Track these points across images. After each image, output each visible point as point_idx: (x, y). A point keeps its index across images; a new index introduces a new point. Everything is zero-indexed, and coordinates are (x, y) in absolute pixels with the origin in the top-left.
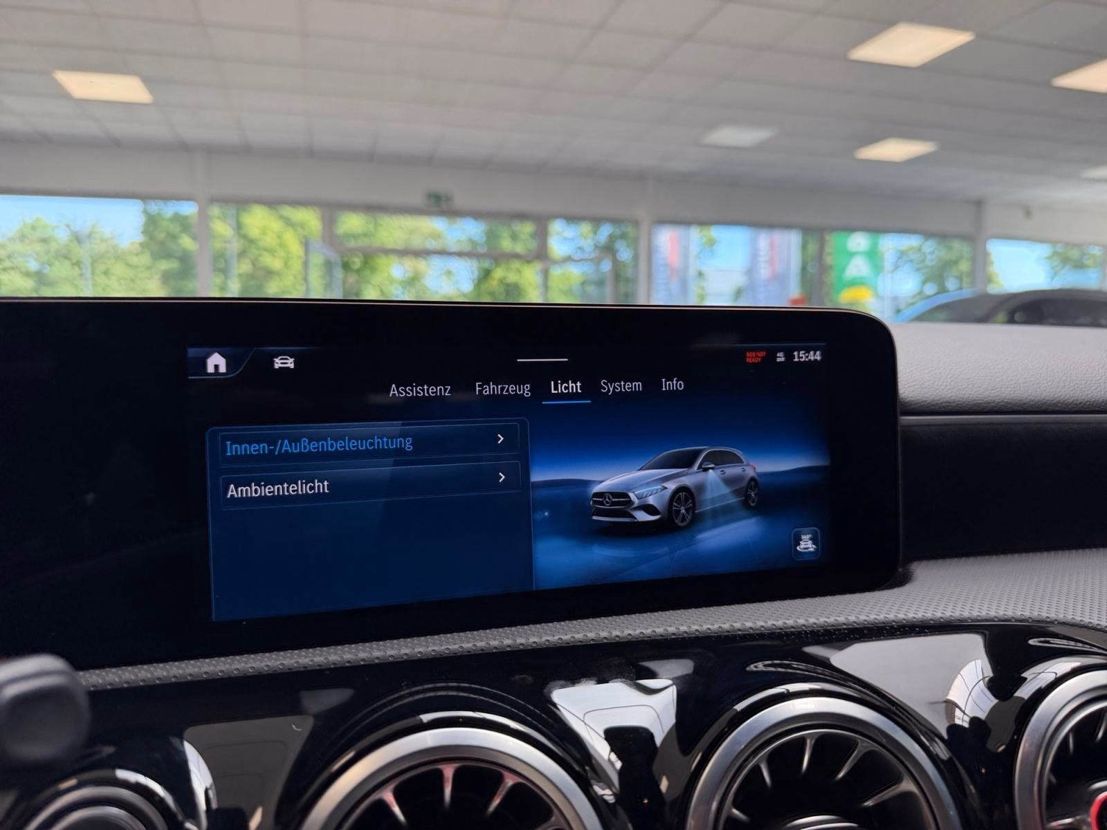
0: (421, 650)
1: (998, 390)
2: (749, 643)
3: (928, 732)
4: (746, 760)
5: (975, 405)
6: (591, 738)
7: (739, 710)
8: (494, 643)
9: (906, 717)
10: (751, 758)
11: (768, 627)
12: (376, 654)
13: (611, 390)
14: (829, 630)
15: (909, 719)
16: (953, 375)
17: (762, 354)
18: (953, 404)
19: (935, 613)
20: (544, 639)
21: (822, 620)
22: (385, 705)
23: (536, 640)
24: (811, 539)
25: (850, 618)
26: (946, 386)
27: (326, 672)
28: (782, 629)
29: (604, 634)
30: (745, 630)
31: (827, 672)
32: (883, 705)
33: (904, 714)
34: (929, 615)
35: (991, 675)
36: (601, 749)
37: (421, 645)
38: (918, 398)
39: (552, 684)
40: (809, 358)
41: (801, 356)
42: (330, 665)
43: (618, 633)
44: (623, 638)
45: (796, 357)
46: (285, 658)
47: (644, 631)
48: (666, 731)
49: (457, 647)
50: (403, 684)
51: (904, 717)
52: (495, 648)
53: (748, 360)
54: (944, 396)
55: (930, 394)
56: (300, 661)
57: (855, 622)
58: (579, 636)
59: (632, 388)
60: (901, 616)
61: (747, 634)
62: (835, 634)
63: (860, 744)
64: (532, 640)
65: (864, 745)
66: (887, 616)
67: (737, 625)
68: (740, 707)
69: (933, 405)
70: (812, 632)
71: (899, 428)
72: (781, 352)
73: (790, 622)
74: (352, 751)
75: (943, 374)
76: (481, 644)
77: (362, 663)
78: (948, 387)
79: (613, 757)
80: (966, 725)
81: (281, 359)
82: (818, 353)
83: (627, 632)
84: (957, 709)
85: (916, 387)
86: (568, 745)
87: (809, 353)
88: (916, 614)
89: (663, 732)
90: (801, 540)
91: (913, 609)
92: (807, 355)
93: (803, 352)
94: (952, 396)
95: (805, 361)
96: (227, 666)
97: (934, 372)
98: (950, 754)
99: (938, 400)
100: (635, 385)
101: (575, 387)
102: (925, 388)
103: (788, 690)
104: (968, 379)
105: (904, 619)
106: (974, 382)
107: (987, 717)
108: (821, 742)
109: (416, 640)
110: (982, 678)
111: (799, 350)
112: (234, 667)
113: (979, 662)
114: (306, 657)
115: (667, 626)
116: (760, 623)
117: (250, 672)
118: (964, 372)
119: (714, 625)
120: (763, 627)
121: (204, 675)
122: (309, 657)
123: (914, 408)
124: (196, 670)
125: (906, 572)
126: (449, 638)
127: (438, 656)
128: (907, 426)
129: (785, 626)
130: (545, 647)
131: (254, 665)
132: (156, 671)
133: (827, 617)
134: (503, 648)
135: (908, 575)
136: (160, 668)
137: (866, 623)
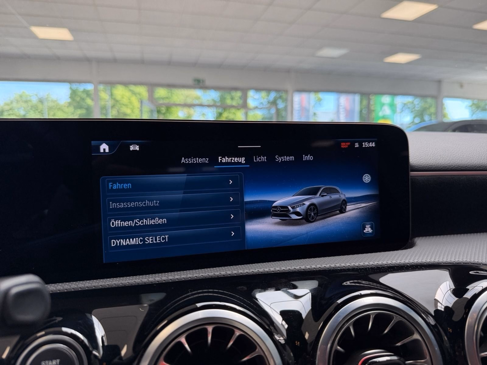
0: (197, 275)
1: (454, 160)
2: (343, 273)
3: (425, 312)
4: (344, 324)
5: (444, 167)
6: (273, 314)
7: (339, 303)
8: (229, 272)
9: (415, 306)
10: (346, 324)
11: (351, 266)
12: (177, 277)
13: (280, 160)
14: (379, 267)
15: (417, 307)
16: (434, 154)
17: (349, 144)
18: (434, 167)
19: (426, 260)
20: (251, 271)
21: (376, 263)
22: (181, 300)
23: (247, 271)
24: (370, 227)
25: (388, 262)
26: (431, 158)
27: (155, 285)
28: (358, 267)
29: (278, 269)
30: (341, 267)
31: (378, 285)
32: (404, 300)
33: (414, 304)
34: (424, 261)
35: (454, 288)
36: (278, 319)
37: (196, 273)
38: (418, 164)
39: (255, 290)
40: (370, 145)
41: (366, 144)
42: (156, 282)
43: (284, 268)
44: (286, 270)
45: (364, 145)
46: (136, 279)
47: (296, 268)
48: (307, 312)
49: (212, 274)
50: (189, 290)
51: (414, 306)
52: (229, 274)
53: (342, 146)
54: (429, 163)
55: (423, 162)
56: (143, 280)
57: (391, 264)
58: (267, 270)
59: (289, 159)
60: (411, 261)
61: (342, 269)
62: (382, 269)
63: (395, 318)
64: (246, 271)
65: (396, 318)
66: (405, 261)
67: (338, 265)
68: (339, 301)
69: (425, 167)
70: (372, 268)
71: (410, 177)
72: (356, 143)
73: (362, 264)
74: (166, 320)
75: (429, 153)
76: (223, 273)
77: (170, 281)
79: (284, 323)
80: (443, 310)
81: (133, 146)
82: (374, 143)
83: (288, 268)
84: (439, 303)
85: (417, 159)
86: (262, 317)
87: (370, 143)
88: (418, 260)
89: (306, 313)
90: (366, 228)
91: (417, 258)
92: (368, 144)
93: (367, 143)
94: (433, 163)
95: (368, 147)
96: (110, 282)
97: (425, 152)
98: (435, 322)
99: (428, 165)
100: (291, 158)
101: (264, 159)
102: (421, 159)
103: (361, 294)
104: (440, 155)
105: (413, 262)
106: (443, 157)
107: (452, 306)
108: (377, 316)
109: (194, 271)
110: (449, 289)
111: (365, 142)
112: (113, 283)
113: (448, 282)
114: (145, 279)
115: (306, 265)
116: (348, 264)
117: (121, 285)
118: (439, 152)
119: (327, 265)
120: (349, 266)
121: (100, 287)
122: (147, 278)
123: (416, 168)
124: (97, 284)
125: (413, 242)
126: (209, 270)
127: (204, 278)
128: (413, 176)
129: (359, 265)
130: (251, 274)
131: (122, 282)
132: (79, 284)
133: (378, 262)
134: (233, 275)
135: (414, 243)
136: (81, 283)
137: (396, 264)
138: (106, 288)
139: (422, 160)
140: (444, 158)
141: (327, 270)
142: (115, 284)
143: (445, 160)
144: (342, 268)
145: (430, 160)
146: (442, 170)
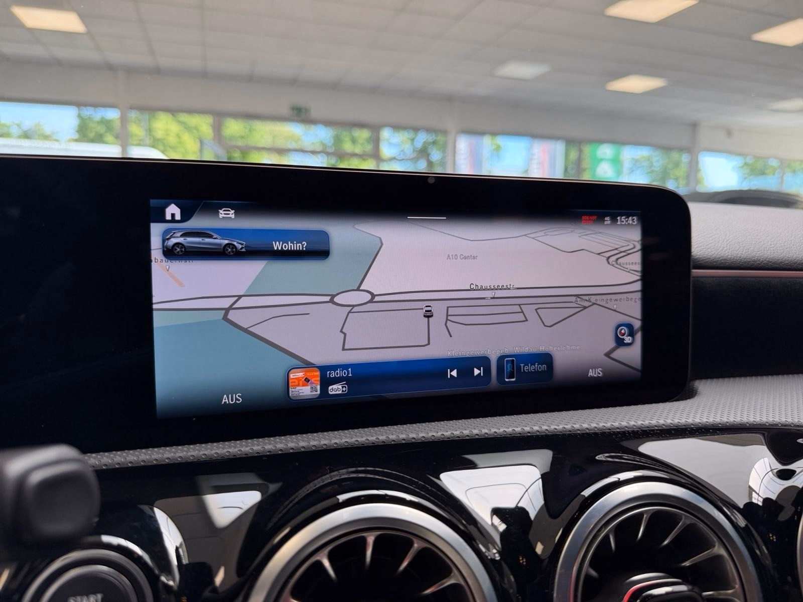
0: (337, 441)
1: (762, 251)
4: (599, 531)
5: (745, 262)
8: (393, 437)
10: (603, 529)
11: (599, 428)
12: (302, 444)
14: (646, 431)
16: (729, 239)
17: (594, 217)
18: (730, 261)
19: (722, 419)
20: (430, 434)
21: (640, 423)
23: (424, 435)
25: (659, 421)
26: (724, 248)
27: (264, 458)
28: (610, 429)
29: (476, 432)
30: (582, 430)
31: (643, 460)
34: (718, 420)
37: (335, 438)
38: (705, 256)
40: (629, 222)
41: (622, 219)
42: (266, 453)
43: (486, 431)
44: (490, 435)
45: (619, 220)
46: (230, 447)
47: (506, 430)
49: (364, 439)
50: (327, 468)
52: (394, 441)
54: (722, 255)
55: (713, 253)
56: (242, 449)
57: (664, 425)
60: (697, 420)
62: (651, 434)
63: (683, 520)
64: (421, 435)
65: (686, 520)
66: (687, 420)
67: (577, 426)
69: (715, 262)
70: (633, 432)
71: (691, 279)
72: (607, 216)
73: (616, 424)
75: (721, 239)
76: (382, 438)
77: (291, 451)
78: (725, 249)
80: (761, 504)
81: (224, 211)
82: (635, 218)
83: (493, 430)
84: (754, 493)
85: (702, 247)
87: (628, 217)
88: (708, 419)
91: (706, 414)
92: (626, 219)
93: (624, 217)
94: (728, 255)
95: (625, 224)
96: (184, 453)
97: (714, 237)
99: (719, 258)
102: (709, 248)
103: (619, 479)
104: (739, 243)
105: (700, 423)
106: (744, 245)
111: (622, 215)
112: (190, 454)
114: (247, 447)
115: (523, 426)
116: (594, 425)
117: (203, 458)
118: (736, 238)
119: (559, 426)
120: (596, 428)
121: (167, 461)
122: (249, 446)
123: (701, 264)
124: (160, 456)
125: (691, 387)
126: (357, 432)
127: (350, 446)
128: (698, 277)
129: (613, 427)
130: (431, 440)
131: (206, 453)
132: (128, 456)
133: (642, 421)
134: (399, 441)
135: (693, 390)
136: (131, 454)
137: (672, 425)
138: (177, 463)
139: (709, 250)
140: (745, 247)
141: (560, 435)
142: (194, 456)
143: (747, 250)
144: (585, 432)
145: (724, 251)
146: (742, 266)
